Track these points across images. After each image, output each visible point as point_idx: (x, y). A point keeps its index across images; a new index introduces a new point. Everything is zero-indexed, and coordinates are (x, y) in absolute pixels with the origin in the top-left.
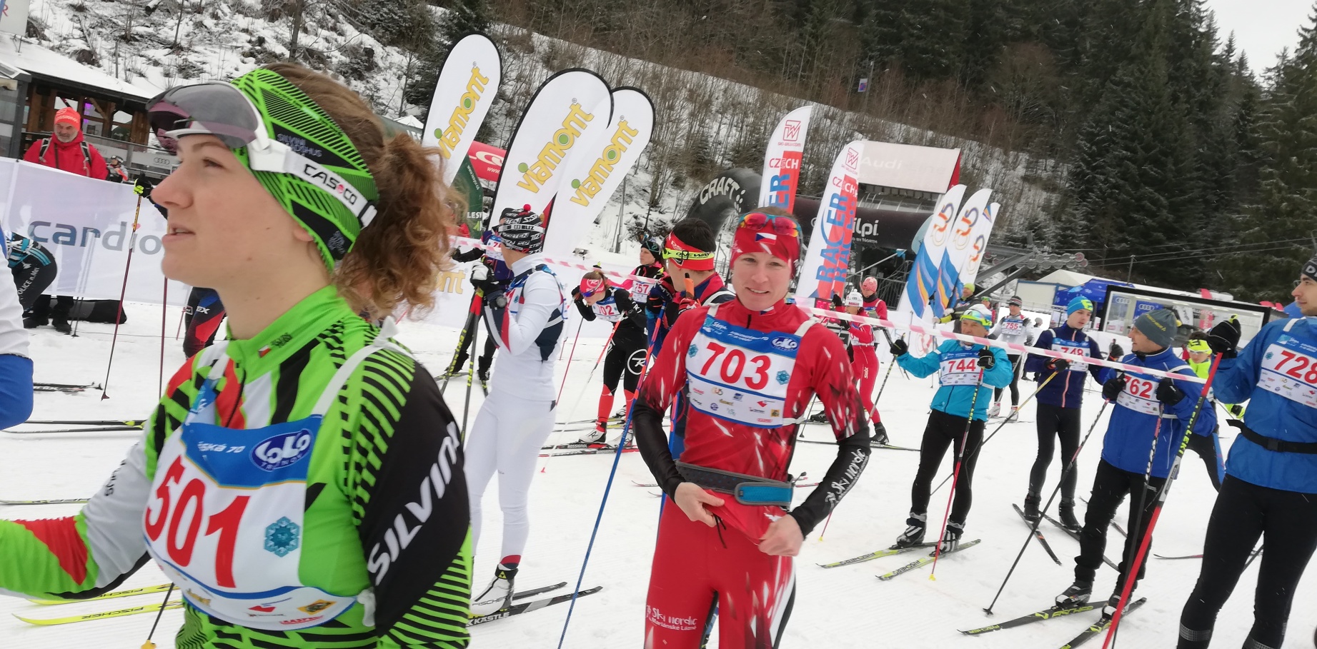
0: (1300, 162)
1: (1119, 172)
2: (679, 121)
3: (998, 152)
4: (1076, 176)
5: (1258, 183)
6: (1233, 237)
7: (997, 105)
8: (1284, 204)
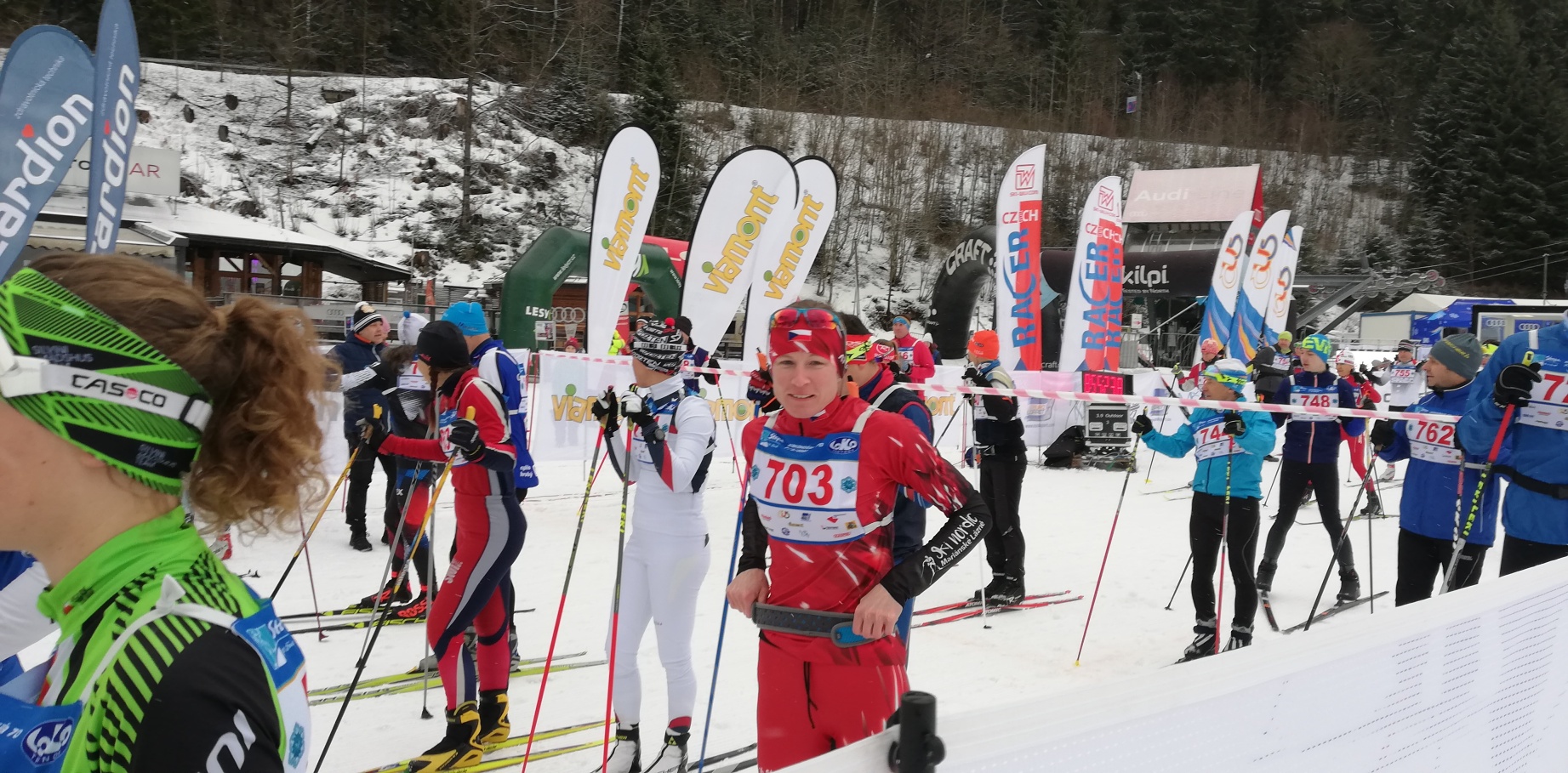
1: (1474, 162)
2: (911, 181)
3: (1314, 159)
7: (1303, 102)
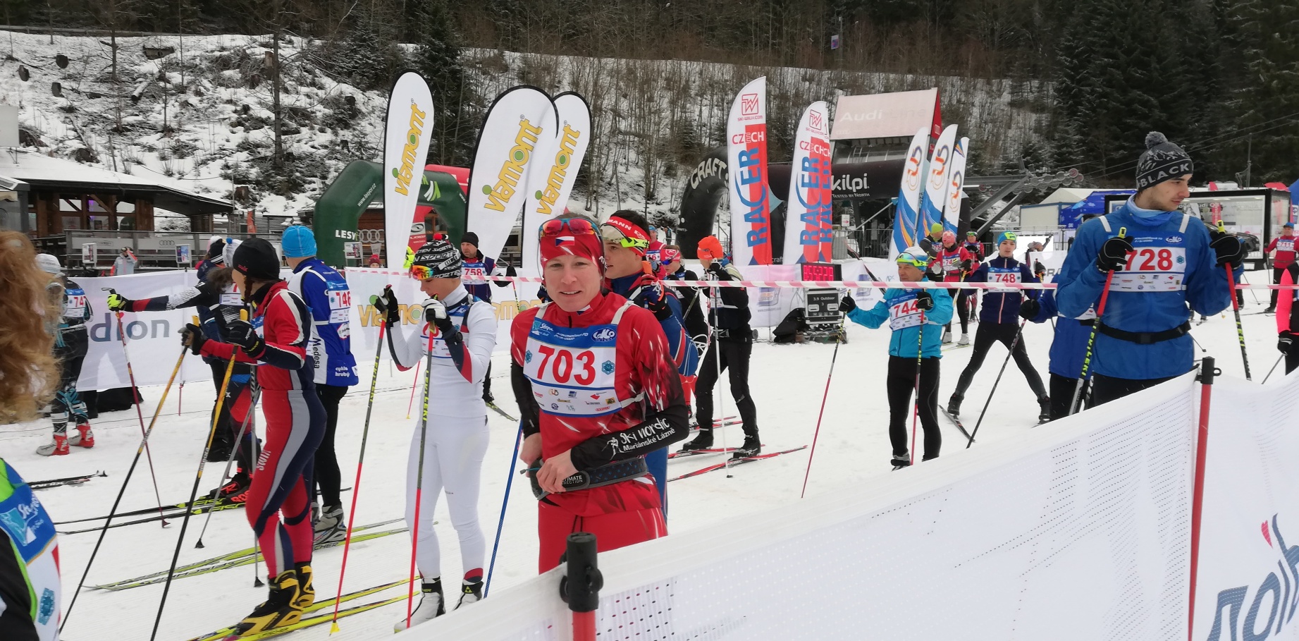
0: (1283, 36)
1: (1104, 80)
2: (658, 112)
3: (980, 82)
4: (1063, 92)
5: (1245, 65)
6: (1229, 125)
7: (970, 36)
8: (1275, 82)
